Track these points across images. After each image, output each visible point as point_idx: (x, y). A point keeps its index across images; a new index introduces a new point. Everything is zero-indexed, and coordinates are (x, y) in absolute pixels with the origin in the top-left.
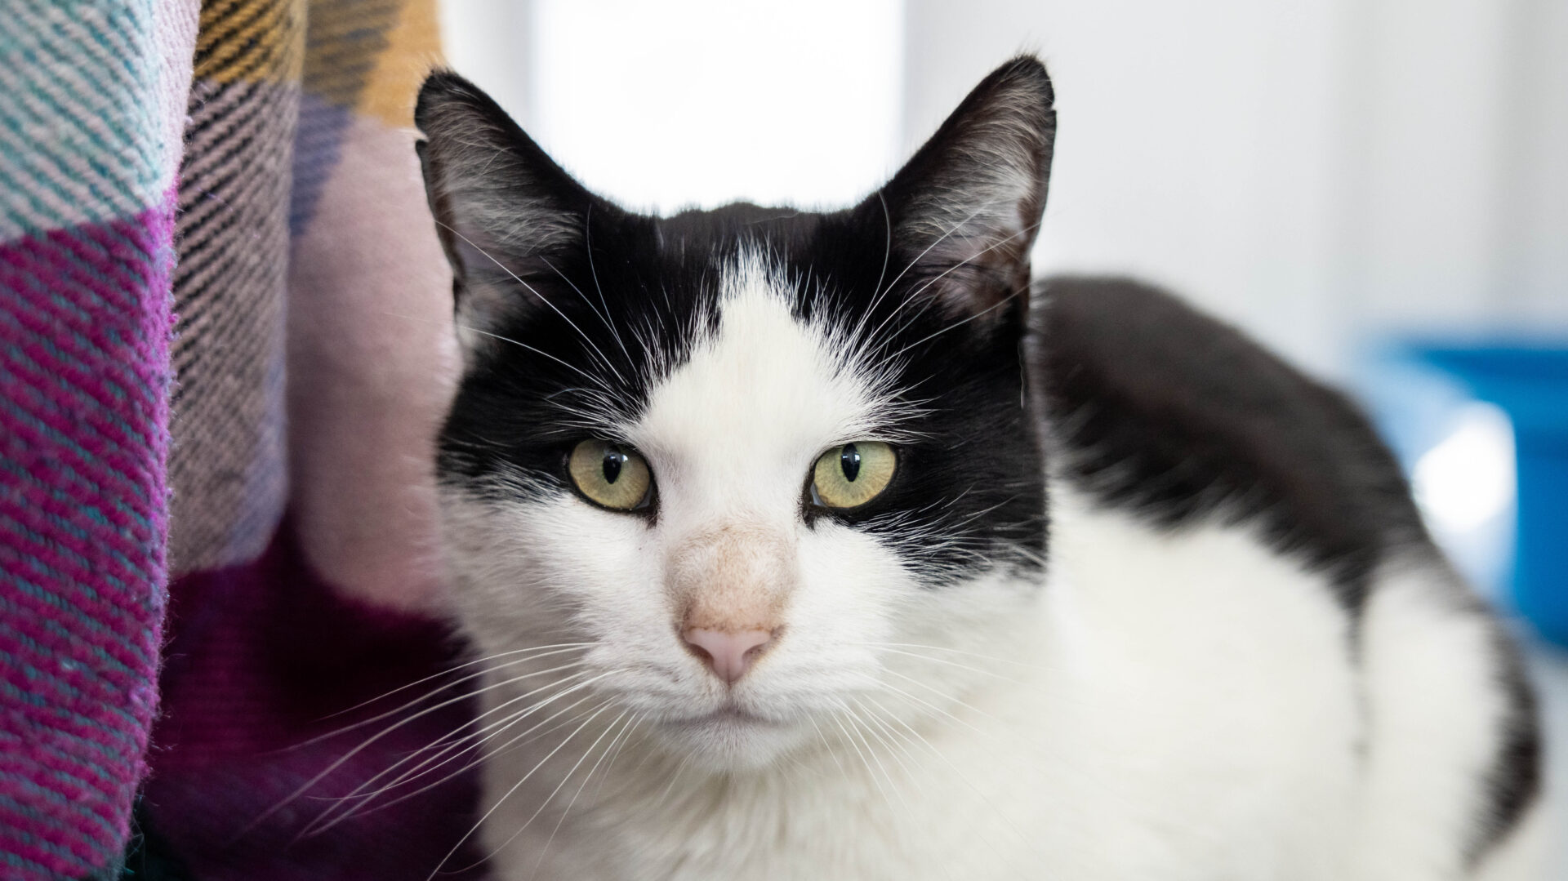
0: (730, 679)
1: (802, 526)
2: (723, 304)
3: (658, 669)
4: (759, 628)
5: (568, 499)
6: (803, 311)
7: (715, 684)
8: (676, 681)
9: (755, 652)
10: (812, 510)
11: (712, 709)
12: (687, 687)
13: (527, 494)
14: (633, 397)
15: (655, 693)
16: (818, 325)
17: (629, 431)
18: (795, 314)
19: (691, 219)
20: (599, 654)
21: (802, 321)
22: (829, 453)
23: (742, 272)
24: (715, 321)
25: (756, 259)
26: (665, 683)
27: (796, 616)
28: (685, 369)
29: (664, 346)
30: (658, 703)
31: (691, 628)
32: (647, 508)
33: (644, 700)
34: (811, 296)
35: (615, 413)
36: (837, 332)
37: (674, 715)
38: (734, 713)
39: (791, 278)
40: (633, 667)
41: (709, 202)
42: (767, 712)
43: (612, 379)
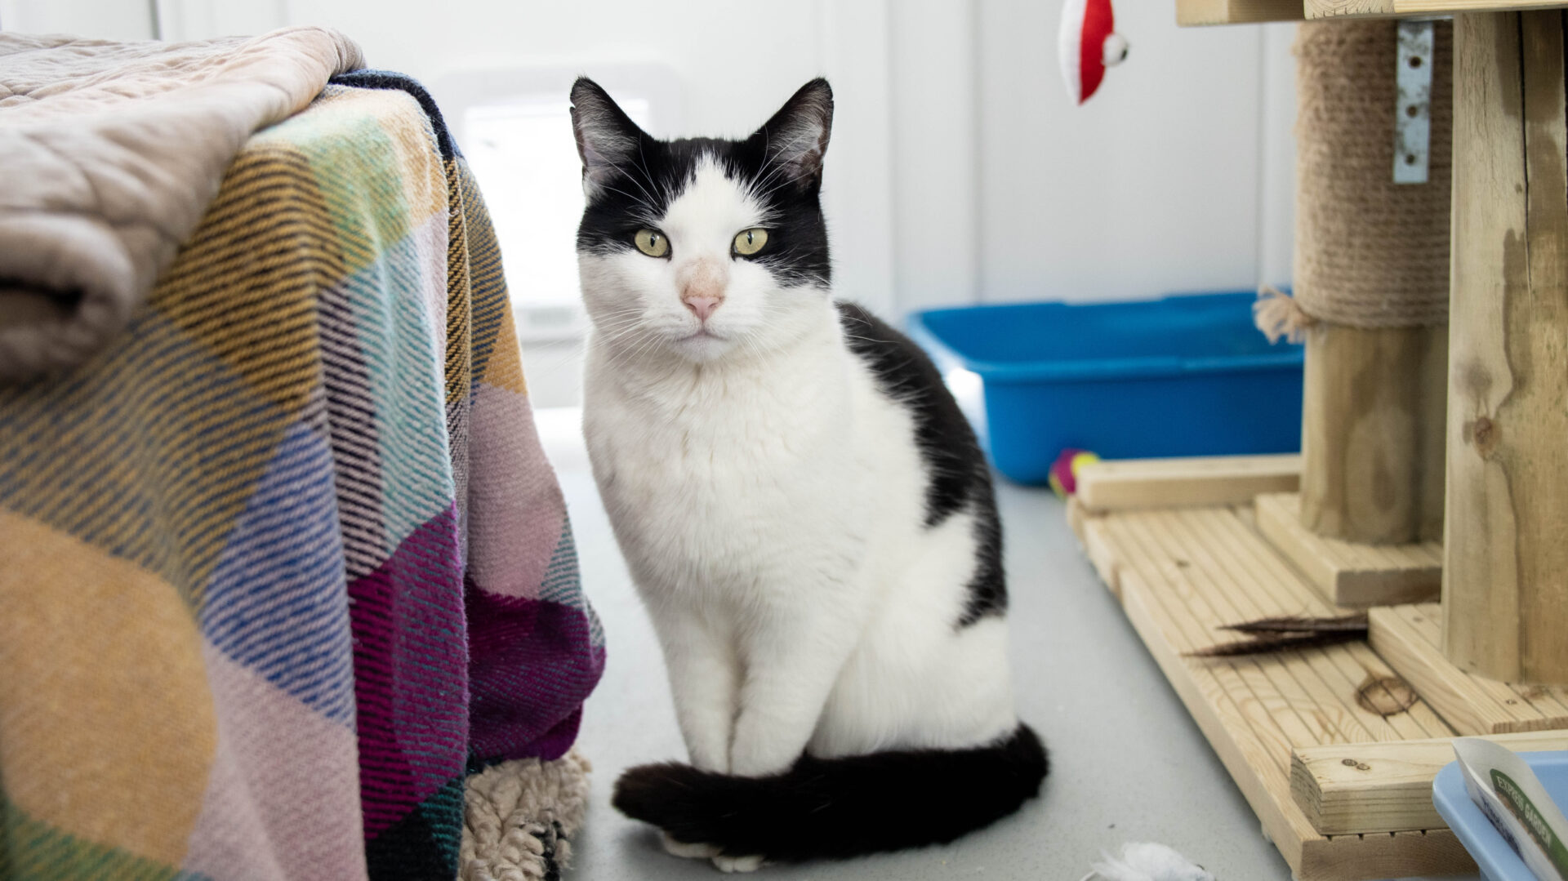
0: (703, 317)
1: (731, 259)
2: (697, 172)
3: (673, 316)
4: (715, 296)
5: (634, 252)
6: (729, 175)
7: (697, 320)
8: (681, 320)
9: (713, 306)
10: (734, 255)
11: (695, 332)
12: (686, 322)
13: (618, 250)
14: (660, 209)
15: (672, 326)
16: (736, 180)
17: (660, 224)
18: (726, 176)
19: (681, 143)
20: (648, 313)
21: (729, 179)
22: (743, 232)
23: (704, 161)
24: (694, 179)
25: (710, 155)
26: (676, 321)
27: (730, 293)
28: (682, 198)
29: (673, 188)
30: (673, 331)
31: (687, 297)
32: (668, 254)
33: (668, 330)
34: (732, 169)
35: (654, 216)
36: (744, 182)
37: (681, 336)
38: (705, 333)
39: (723, 162)
40: (663, 317)
41: (689, 137)
42: (717, 332)
43: (653, 205)
